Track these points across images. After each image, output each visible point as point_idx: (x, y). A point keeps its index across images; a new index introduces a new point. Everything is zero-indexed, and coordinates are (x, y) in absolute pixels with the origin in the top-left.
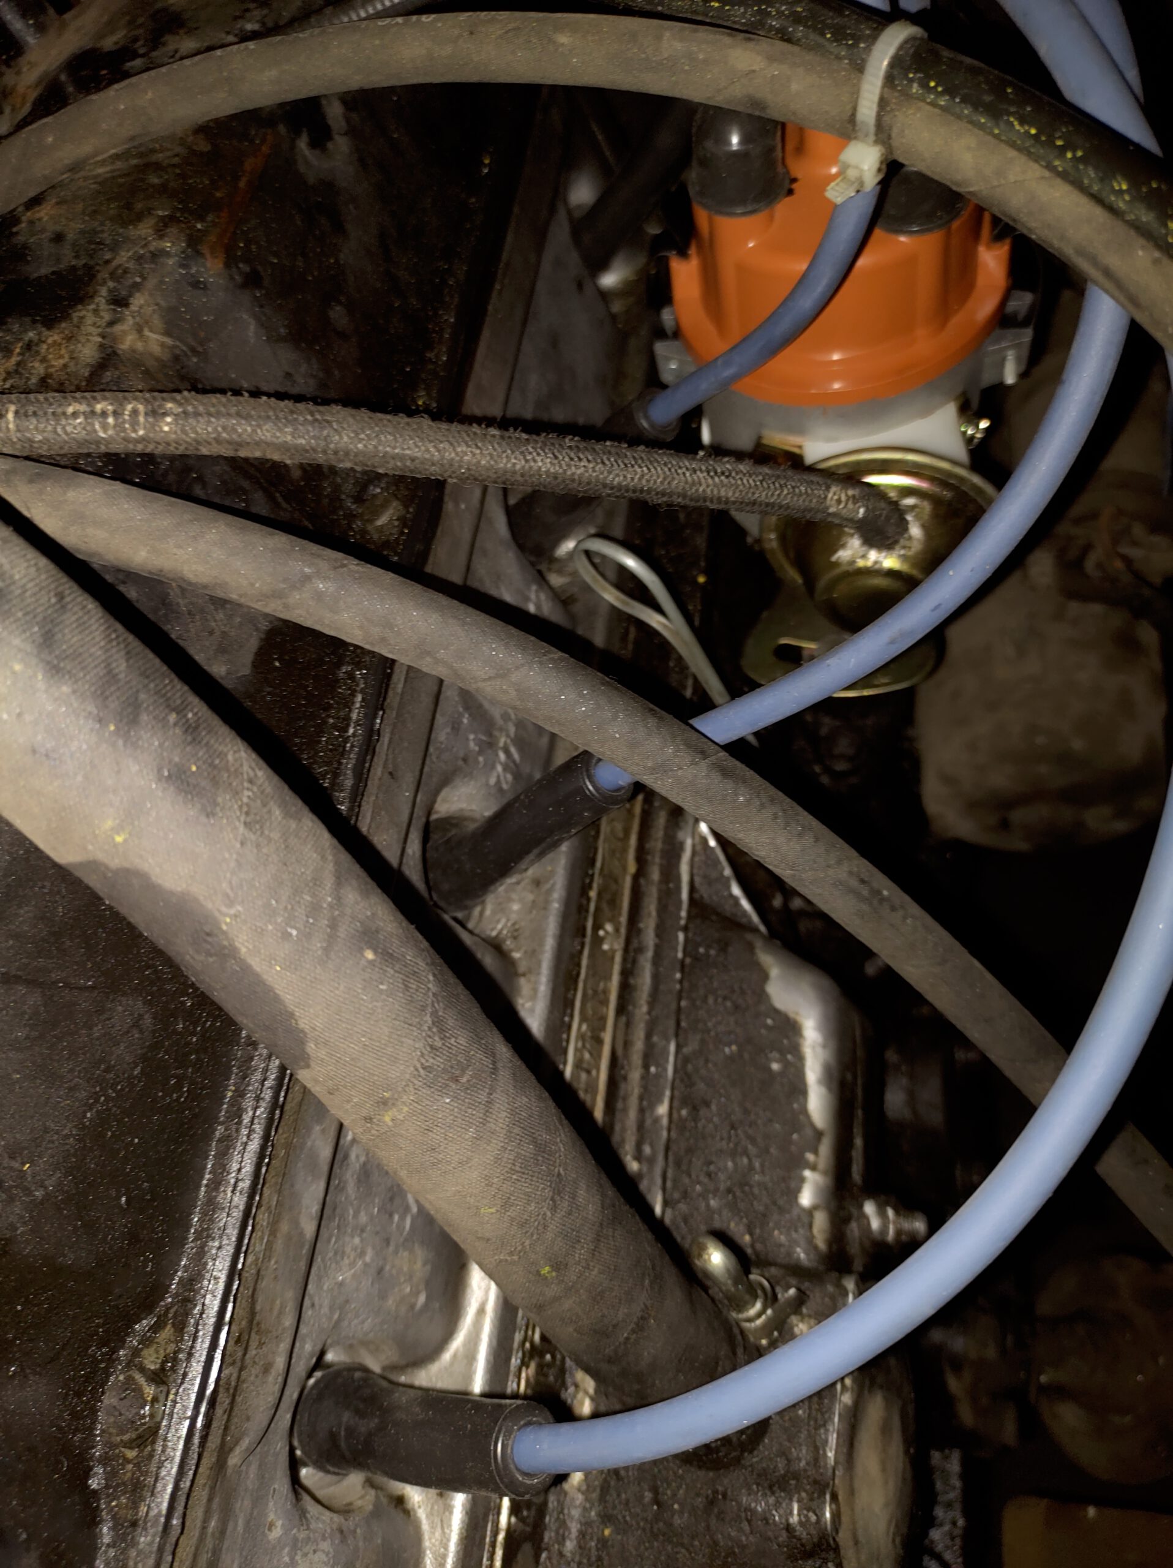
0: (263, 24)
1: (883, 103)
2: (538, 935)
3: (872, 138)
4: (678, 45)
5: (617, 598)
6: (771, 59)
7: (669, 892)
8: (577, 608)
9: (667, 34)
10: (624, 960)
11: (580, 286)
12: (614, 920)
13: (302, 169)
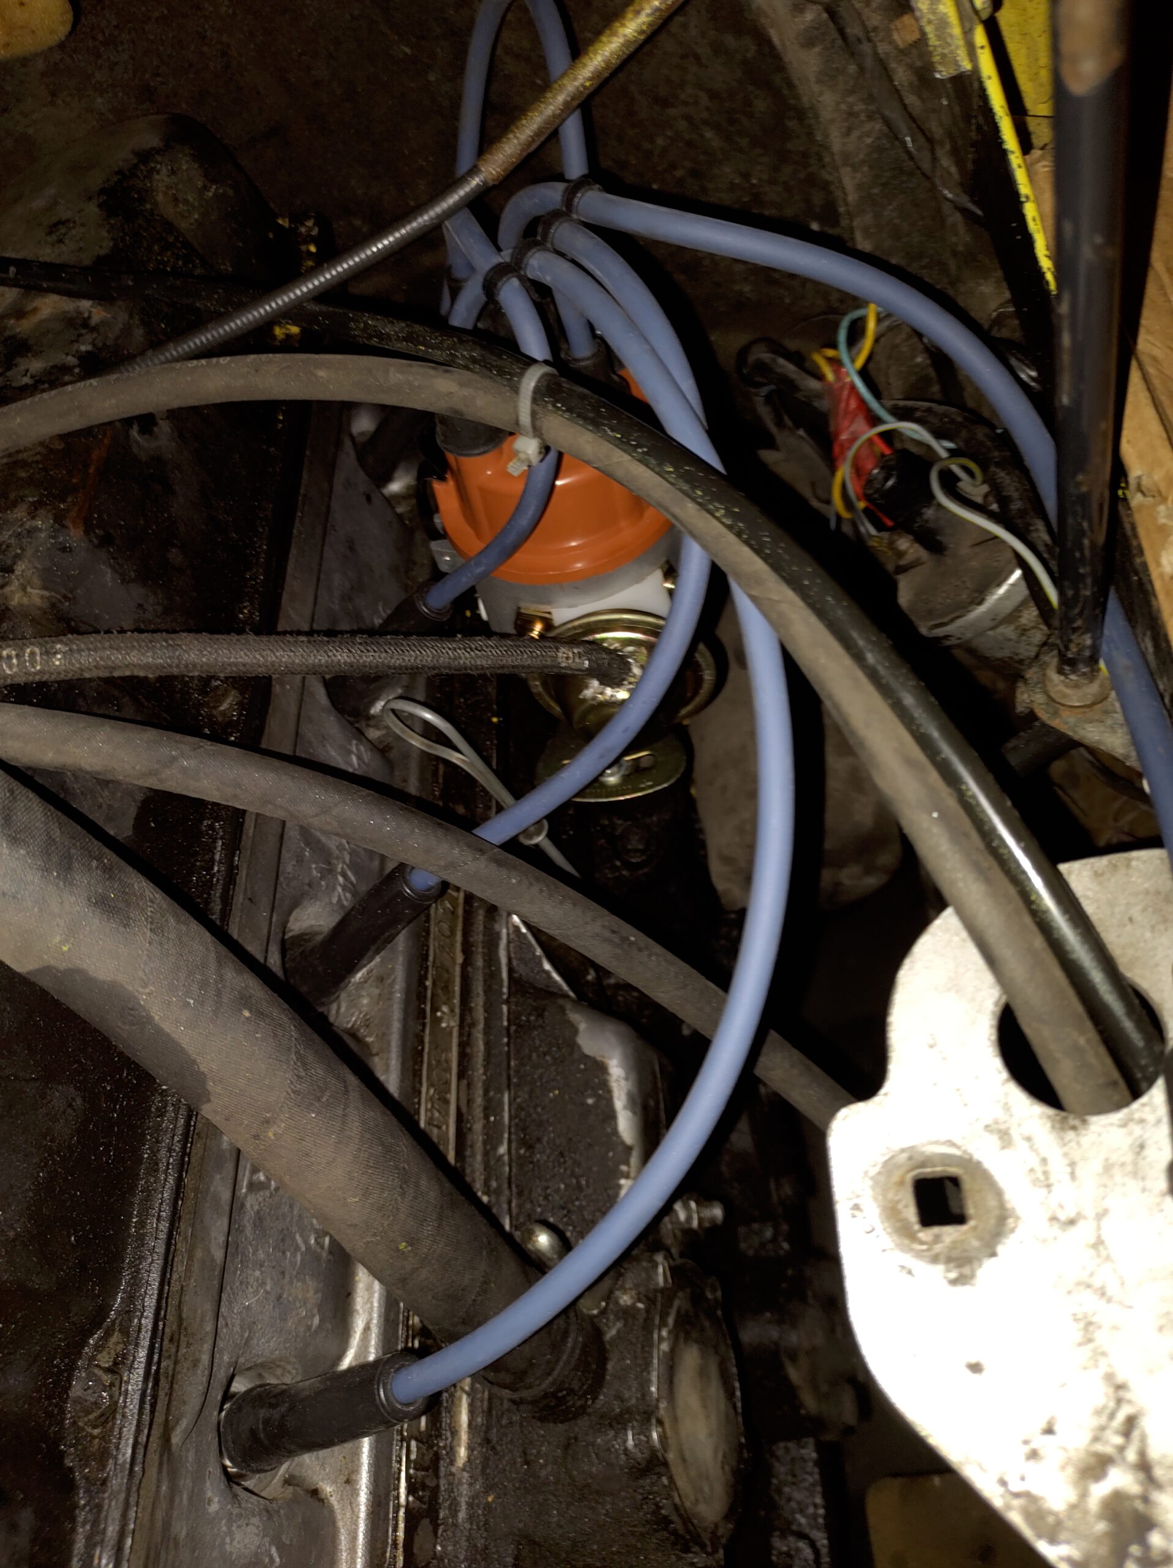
0: (94, 345)
1: (534, 414)
2: (386, 1022)
3: (531, 434)
4: (400, 376)
5: (422, 744)
6: (461, 385)
7: (492, 975)
8: (393, 755)
9: (392, 369)
10: (461, 1035)
11: (369, 499)
12: (448, 1002)
13: (135, 450)
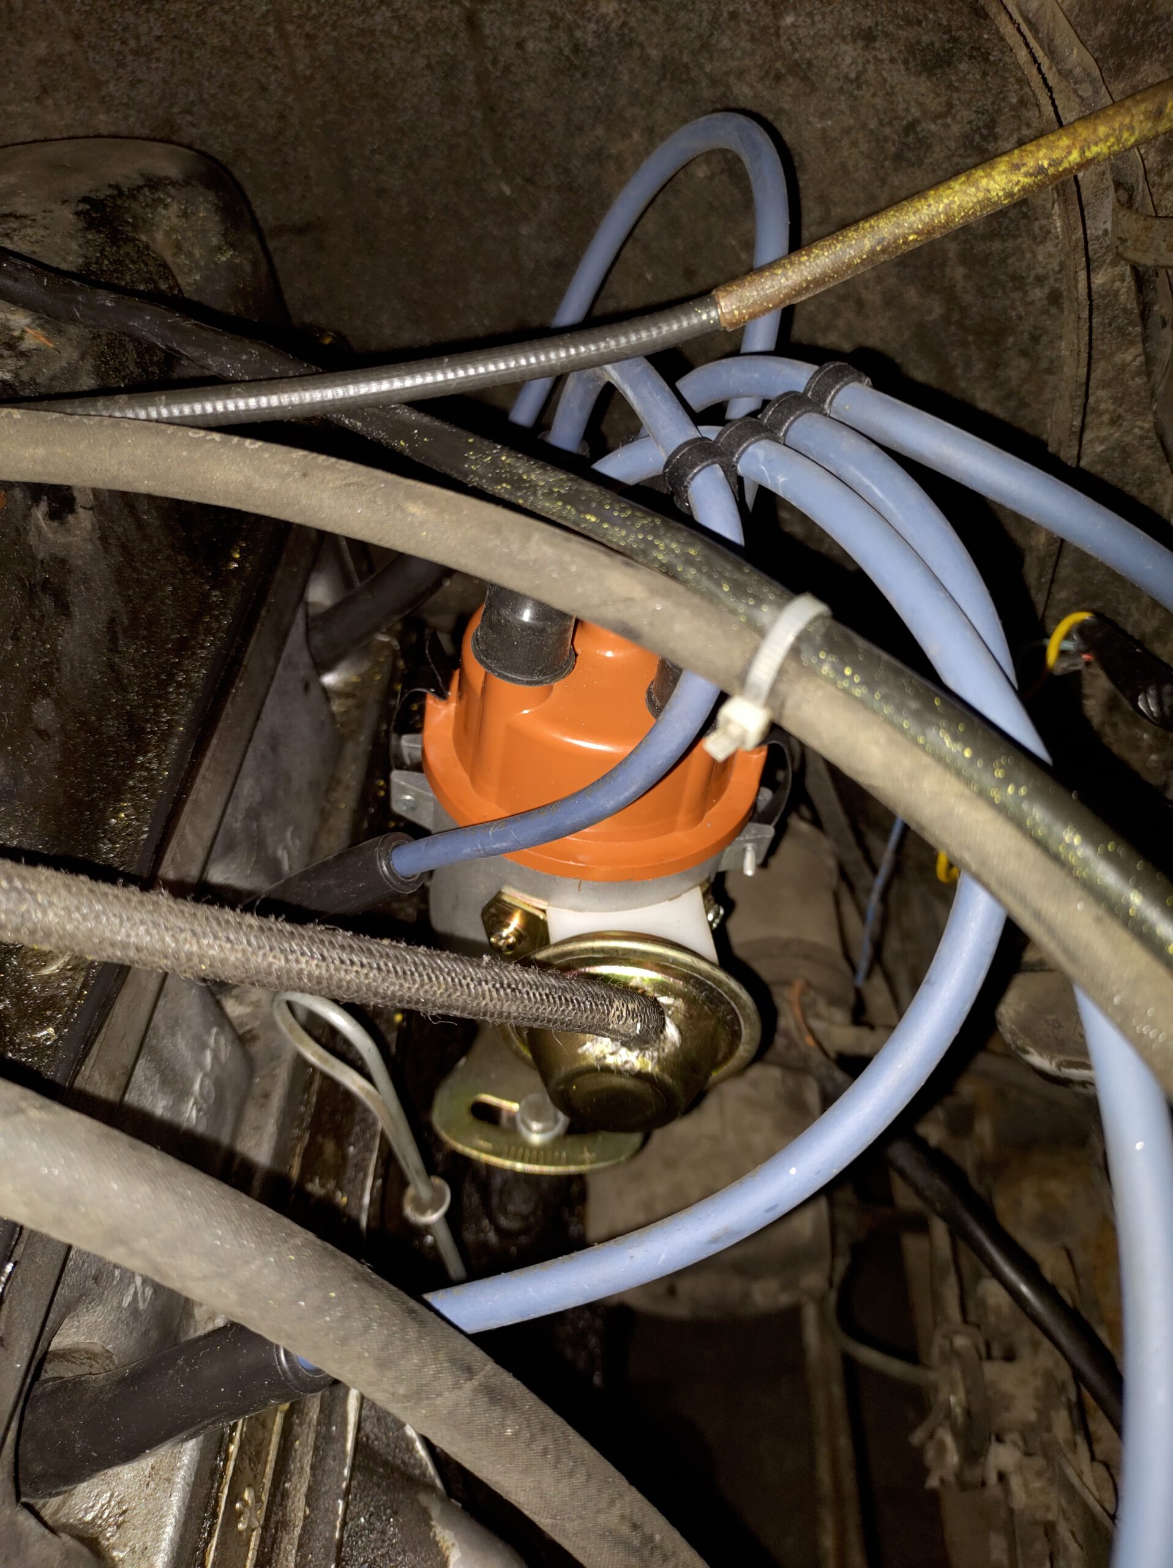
1: (781, 672)
2: (155, 1517)
3: (762, 700)
4: (548, 551)
5: (315, 1053)
6: (654, 592)
8: (257, 1048)
9: (536, 536)
10: (262, 1540)
